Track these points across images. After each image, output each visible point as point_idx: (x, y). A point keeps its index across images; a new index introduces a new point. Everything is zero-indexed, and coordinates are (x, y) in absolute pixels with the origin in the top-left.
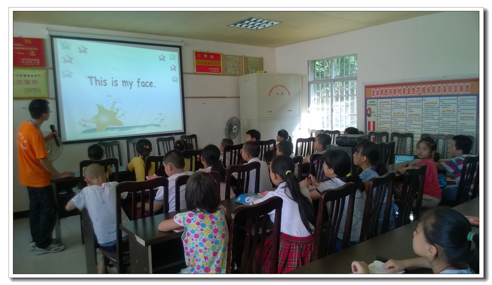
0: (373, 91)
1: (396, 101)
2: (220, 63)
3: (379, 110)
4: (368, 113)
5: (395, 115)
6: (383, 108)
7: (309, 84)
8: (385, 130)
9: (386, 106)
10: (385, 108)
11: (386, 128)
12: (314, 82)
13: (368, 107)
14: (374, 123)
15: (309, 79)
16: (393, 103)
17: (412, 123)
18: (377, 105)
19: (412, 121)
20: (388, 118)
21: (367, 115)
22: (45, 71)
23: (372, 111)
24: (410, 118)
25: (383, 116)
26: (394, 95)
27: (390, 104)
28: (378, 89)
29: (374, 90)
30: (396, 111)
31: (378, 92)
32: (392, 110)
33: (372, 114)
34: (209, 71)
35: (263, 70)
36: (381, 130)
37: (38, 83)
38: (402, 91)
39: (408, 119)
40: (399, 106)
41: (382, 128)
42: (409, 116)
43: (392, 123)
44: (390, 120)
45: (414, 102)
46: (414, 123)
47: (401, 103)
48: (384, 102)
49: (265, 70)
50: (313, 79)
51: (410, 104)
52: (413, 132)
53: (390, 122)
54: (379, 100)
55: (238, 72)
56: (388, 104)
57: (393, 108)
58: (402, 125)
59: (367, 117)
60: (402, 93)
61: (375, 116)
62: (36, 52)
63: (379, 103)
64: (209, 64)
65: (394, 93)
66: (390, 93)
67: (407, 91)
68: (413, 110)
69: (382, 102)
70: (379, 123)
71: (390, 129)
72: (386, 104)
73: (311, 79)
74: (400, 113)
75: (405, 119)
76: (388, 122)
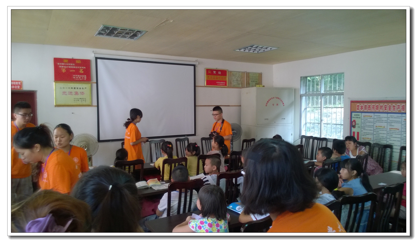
0: (357, 106)
1: (378, 116)
2: (226, 78)
3: (363, 122)
4: (352, 124)
5: (377, 128)
6: (367, 121)
7: (301, 96)
8: (368, 140)
9: (369, 120)
10: (368, 121)
11: (369, 138)
12: (305, 95)
13: (353, 119)
14: (358, 133)
15: (301, 92)
16: (375, 117)
17: (392, 135)
18: (361, 118)
19: (392, 134)
20: (370, 130)
21: (352, 126)
22: (90, 85)
23: (357, 123)
24: (390, 131)
25: (367, 128)
26: (376, 110)
27: (372, 118)
28: (362, 104)
29: (359, 105)
30: (378, 124)
31: (362, 107)
32: (375, 123)
33: (357, 126)
34: (216, 84)
35: (261, 84)
36: (364, 140)
37: (84, 94)
38: (384, 107)
39: (388, 132)
40: (380, 121)
41: (365, 138)
42: (390, 130)
43: (375, 135)
44: (372, 132)
45: (394, 118)
46: (394, 136)
47: (382, 117)
48: (367, 116)
49: (263, 84)
50: (305, 92)
51: (391, 119)
52: (393, 144)
53: (372, 133)
54: (363, 114)
55: (240, 86)
56: (371, 118)
57: (376, 122)
58: (383, 137)
59: (352, 128)
60: (383, 109)
61: (359, 127)
62: (84, 70)
63: (363, 117)
64: (217, 79)
65: (377, 109)
66: (373, 108)
67: (388, 108)
68: (393, 124)
69: (366, 116)
70: (363, 134)
71: (372, 140)
72: (370, 118)
73: (302, 92)
74: (381, 126)
75: (385, 132)
76: (370, 133)
